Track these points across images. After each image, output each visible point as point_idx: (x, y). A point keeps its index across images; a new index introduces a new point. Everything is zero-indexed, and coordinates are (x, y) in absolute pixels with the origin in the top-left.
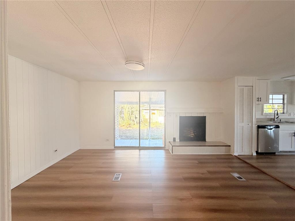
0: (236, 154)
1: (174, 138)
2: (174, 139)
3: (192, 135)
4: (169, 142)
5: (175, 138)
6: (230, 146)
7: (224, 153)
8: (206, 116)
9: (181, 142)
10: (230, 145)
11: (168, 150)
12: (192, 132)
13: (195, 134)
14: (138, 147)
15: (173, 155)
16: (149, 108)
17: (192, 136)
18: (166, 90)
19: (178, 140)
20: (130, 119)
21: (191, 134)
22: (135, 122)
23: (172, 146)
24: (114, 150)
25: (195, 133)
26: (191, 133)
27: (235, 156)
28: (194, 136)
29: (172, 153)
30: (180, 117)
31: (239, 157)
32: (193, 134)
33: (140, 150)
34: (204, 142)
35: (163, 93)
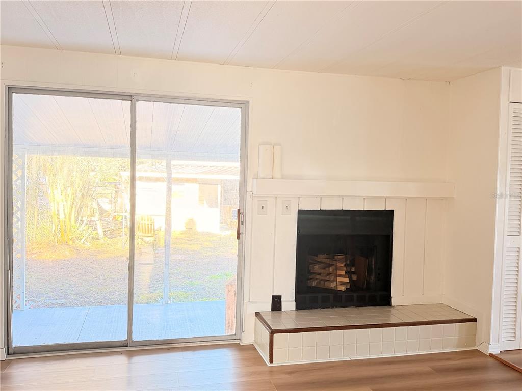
0: (494, 349)
1: (274, 297)
2: (276, 303)
3: (343, 283)
4: (258, 314)
5: (280, 297)
6: (475, 320)
7: (457, 347)
8: (392, 212)
9: (302, 312)
10: (473, 315)
11: (251, 348)
12: (343, 273)
13: (354, 277)
14: (124, 345)
15: (272, 371)
16: (165, 175)
17: (343, 288)
18: (247, 103)
19: (289, 304)
20: (77, 218)
21: (340, 279)
22: (100, 231)
23: (273, 333)
24: (5, 364)
25: (353, 273)
26: (341, 276)
27: (492, 356)
28: (349, 287)
29: (271, 361)
30: (300, 212)
31: (504, 358)
32: (347, 280)
33: (131, 354)
34: (386, 309)
35: (237, 112)
